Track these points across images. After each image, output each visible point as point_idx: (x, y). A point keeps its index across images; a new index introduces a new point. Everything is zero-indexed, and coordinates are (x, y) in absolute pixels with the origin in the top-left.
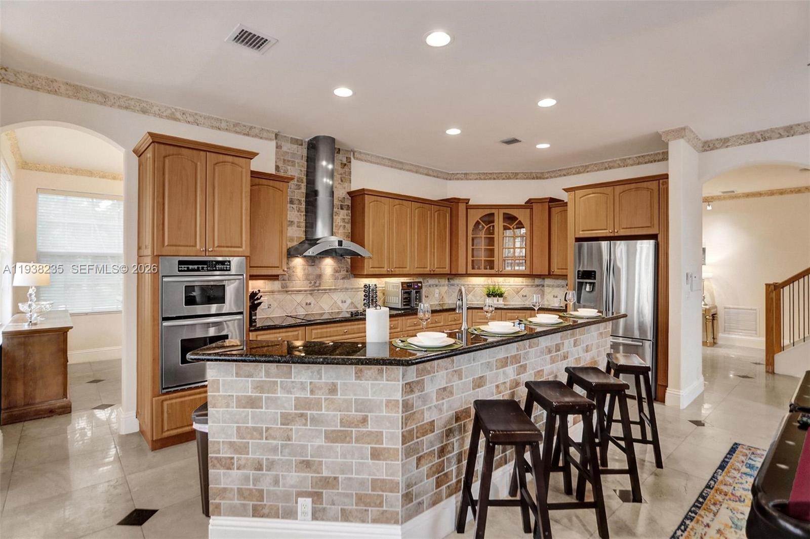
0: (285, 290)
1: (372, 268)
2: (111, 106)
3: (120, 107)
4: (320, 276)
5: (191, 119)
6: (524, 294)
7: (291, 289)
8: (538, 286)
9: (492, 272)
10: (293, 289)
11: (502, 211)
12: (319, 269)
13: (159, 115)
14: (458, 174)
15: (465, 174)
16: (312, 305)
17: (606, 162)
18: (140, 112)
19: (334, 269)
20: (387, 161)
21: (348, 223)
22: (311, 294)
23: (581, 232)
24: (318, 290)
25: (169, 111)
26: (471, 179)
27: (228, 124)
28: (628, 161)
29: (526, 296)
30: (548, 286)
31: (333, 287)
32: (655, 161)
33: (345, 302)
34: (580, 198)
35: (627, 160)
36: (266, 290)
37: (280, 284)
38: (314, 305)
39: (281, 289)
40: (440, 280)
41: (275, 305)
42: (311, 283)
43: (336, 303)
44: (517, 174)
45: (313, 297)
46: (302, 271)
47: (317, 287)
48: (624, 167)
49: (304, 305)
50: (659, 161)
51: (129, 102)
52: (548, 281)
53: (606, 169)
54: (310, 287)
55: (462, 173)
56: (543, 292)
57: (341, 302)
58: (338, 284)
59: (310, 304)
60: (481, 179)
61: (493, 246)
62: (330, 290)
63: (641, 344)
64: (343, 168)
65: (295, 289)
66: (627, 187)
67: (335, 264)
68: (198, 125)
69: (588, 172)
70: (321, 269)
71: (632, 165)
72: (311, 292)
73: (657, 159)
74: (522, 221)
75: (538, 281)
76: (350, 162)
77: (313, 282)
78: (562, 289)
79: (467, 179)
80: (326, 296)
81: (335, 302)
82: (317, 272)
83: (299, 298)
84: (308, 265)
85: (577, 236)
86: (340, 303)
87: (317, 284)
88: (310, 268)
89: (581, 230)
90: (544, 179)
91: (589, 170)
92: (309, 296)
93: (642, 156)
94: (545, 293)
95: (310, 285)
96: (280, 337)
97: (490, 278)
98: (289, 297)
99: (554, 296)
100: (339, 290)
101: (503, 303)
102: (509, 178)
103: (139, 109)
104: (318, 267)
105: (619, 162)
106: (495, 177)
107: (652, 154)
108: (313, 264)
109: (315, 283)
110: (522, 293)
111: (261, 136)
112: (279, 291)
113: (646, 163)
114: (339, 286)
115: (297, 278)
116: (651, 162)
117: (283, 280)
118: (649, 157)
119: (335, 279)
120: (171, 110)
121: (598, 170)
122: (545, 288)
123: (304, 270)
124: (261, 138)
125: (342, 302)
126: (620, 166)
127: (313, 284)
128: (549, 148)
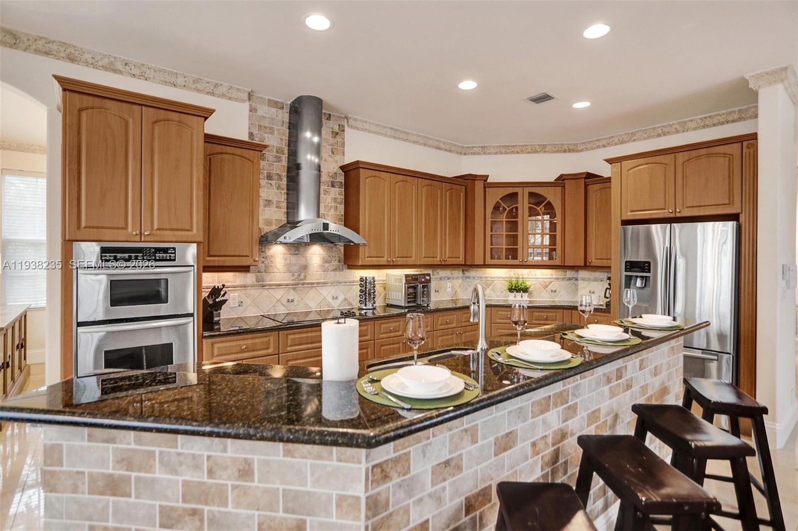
0: (261, 285)
1: (368, 257)
2: (25, 50)
3: (37, 51)
4: (305, 267)
5: (136, 71)
6: (554, 289)
7: (269, 283)
8: (570, 279)
9: (516, 262)
10: (271, 283)
11: (528, 190)
12: (304, 259)
13: (93, 64)
14: (474, 147)
15: (482, 147)
16: (295, 302)
17: (659, 127)
18: (66, 59)
19: (323, 259)
20: (389, 131)
21: (340, 203)
22: (294, 289)
23: (629, 213)
24: (303, 284)
25: (106, 61)
26: (489, 154)
27: (186, 79)
28: (690, 124)
29: (555, 291)
30: (583, 279)
31: (322, 281)
32: (728, 122)
33: (337, 298)
34: (628, 170)
35: (688, 123)
36: (237, 284)
37: (254, 276)
38: (298, 302)
39: (255, 283)
40: (453, 272)
41: (247, 302)
42: (293, 275)
43: (326, 299)
44: (545, 146)
45: (296, 292)
46: (283, 262)
47: (301, 280)
48: (683, 131)
49: (285, 302)
50: (733, 121)
51: (50, 45)
52: (582, 274)
53: (659, 135)
54: (293, 280)
55: (479, 147)
56: (576, 286)
57: (331, 298)
58: (328, 276)
59: (293, 301)
60: (501, 153)
61: (517, 231)
62: (318, 283)
63: (716, 358)
64: (335, 137)
65: (273, 283)
66: (694, 153)
67: (324, 253)
68: (146, 80)
69: (634, 140)
70: (306, 259)
71: (695, 129)
72: (295, 286)
73: (730, 118)
74: (552, 202)
75: (570, 274)
76: (343, 131)
77: (296, 274)
78: (601, 283)
79: (485, 154)
80: (313, 291)
81: (325, 299)
82: (302, 262)
83: (278, 294)
84: (291, 254)
85: (624, 218)
86: (330, 299)
87: (302, 277)
88: (294, 259)
89: (629, 211)
90: (577, 151)
91: (636, 138)
92: (292, 291)
93: (710, 117)
94: (579, 288)
95: (293, 278)
96: (244, 345)
97: (513, 270)
98: (265, 292)
99: (590, 292)
100: (330, 284)
101: (529, 299)
102: (535, 152)
103: (64, 56)
104: (303, 257)
105: (677, 126)
106: (519, 151)
107: (723, 114)
108: (296, 252)
109: (299, 275)
110: (551, 287)
111: (230, 95)
112: (253, 286)
113: (714, 125)
114: (329, 279)
115: (276, 270)
116: (723, 123)
117: (259, 272)
118: (719, 117)
119: (325, 271)
120: (109, 58)
121: (648, 138)
122: (579, 282)
123: (286, 260)
124: (230, 98)
125: (333, 298)
126: (677, 132)
127: (296, 276)
128: (589, 106)
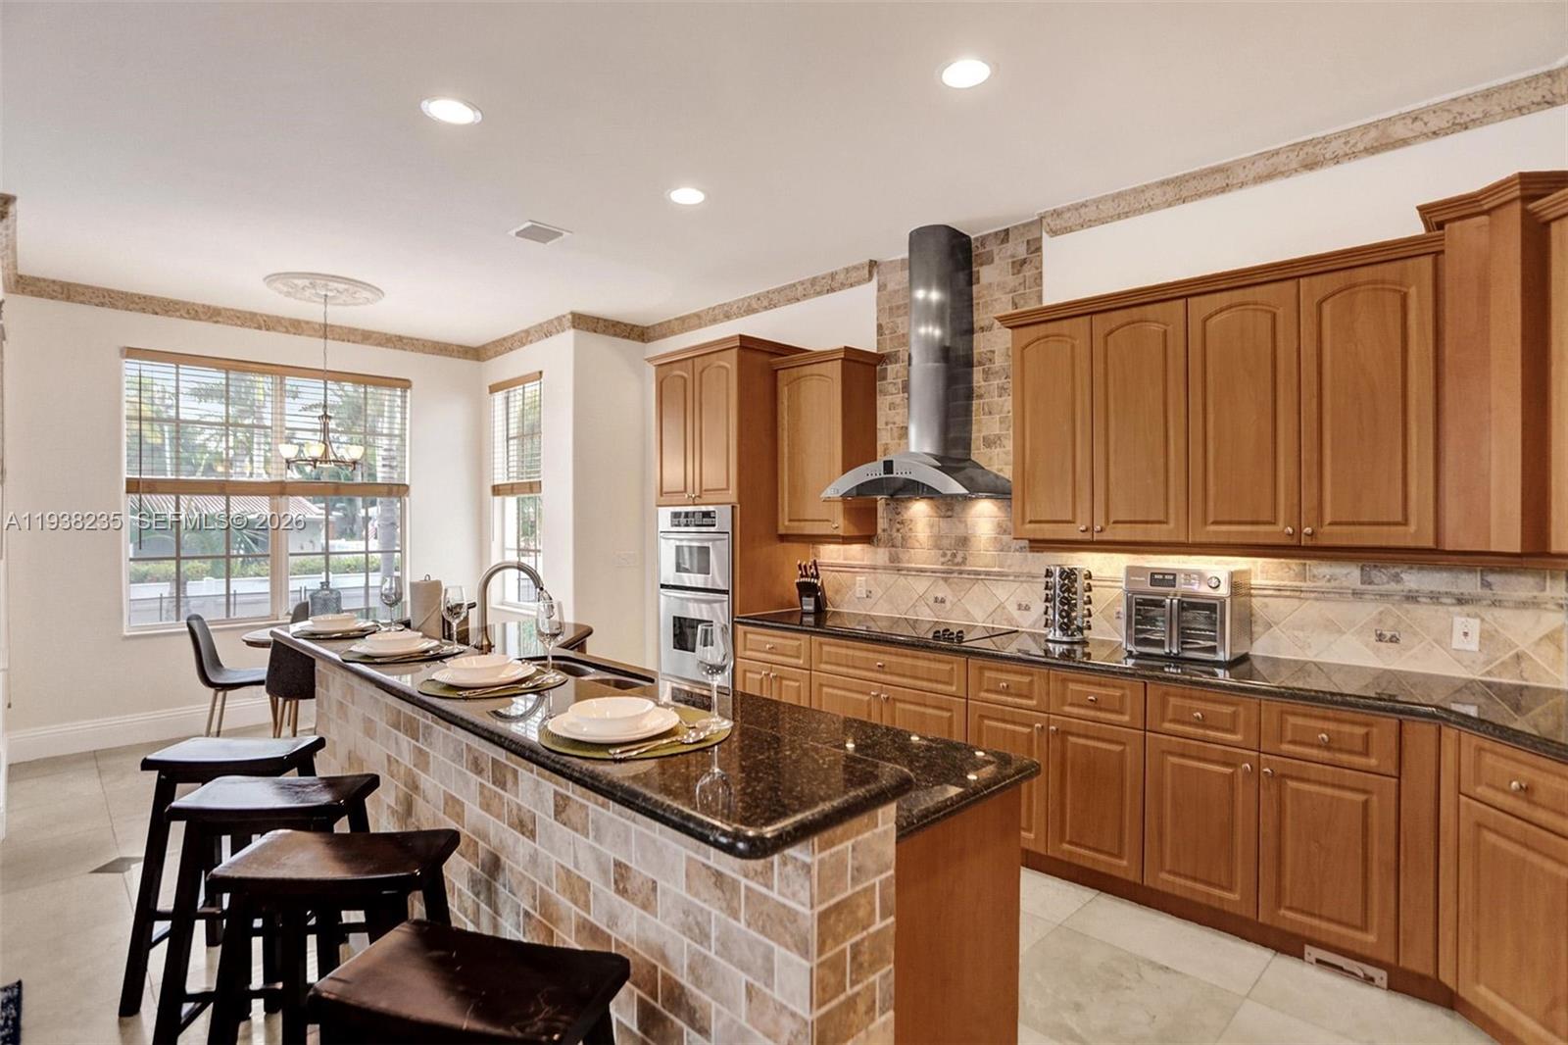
0: (896, 567)
1: (1031, 522)
4: (964, 541)
7: (907, 565)
10: (910, 565)
12: (962, 526)
16: (948, 605)
19: (999, 525)
22: (946, 580)
24: (961, 573)
31: (996, 569)
33: (1027, 608)
36: (865, 563)
37: (887, 554)
38: (953, 605)
39: (888, 564)
41: (878, 592)
42: (944, 555)
43: (1004, 608)
45: (949, 585)
46: (928, 530)
47: (958, 564)
49: (931, 601)
54: (943, 564)
57: (1016, 607)
58: (1009, 562)
59: (943, 601)
62: (988, 574)
65: (913, 565)
67: (999, 514)
70: (966, 525)
72: (946, 576)
76: (1039, 249)
77: (949, 553)
80: (978, 588)
81: (1002, 606)
82: (960, 531)
83: (921, 585)
84: (940, 517)
86: (1012, 609)
87: (959, 559)
88: (943, 523)
92: (941, 582)
95: (942, 560)
98: (902, 581)
100: (1011, 578)
104: (960, 521)
108: (949, 513)
109: (954, 555)
112: (885, 568)
114: (1010, 566)
115: (917, 545)
117: (893, 546)
119: (1002, 550)
123: (932, 526)
125: (1020, 607)
127: (949, 557)
